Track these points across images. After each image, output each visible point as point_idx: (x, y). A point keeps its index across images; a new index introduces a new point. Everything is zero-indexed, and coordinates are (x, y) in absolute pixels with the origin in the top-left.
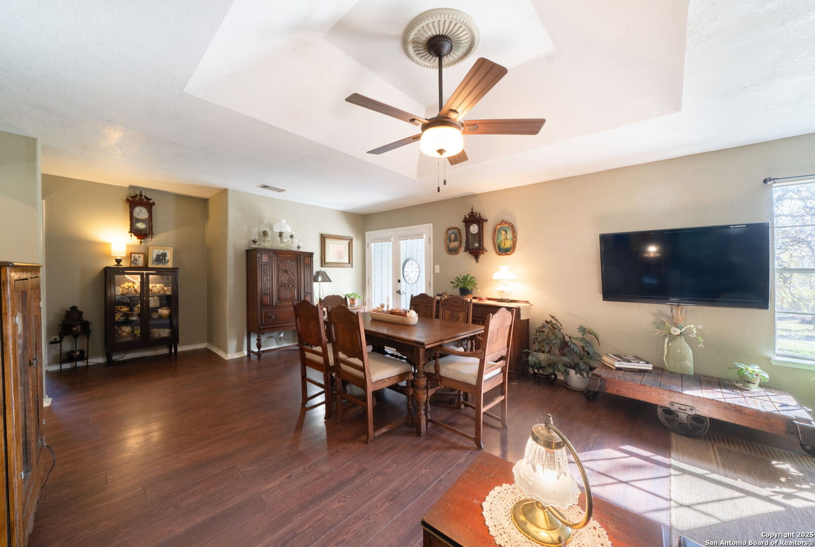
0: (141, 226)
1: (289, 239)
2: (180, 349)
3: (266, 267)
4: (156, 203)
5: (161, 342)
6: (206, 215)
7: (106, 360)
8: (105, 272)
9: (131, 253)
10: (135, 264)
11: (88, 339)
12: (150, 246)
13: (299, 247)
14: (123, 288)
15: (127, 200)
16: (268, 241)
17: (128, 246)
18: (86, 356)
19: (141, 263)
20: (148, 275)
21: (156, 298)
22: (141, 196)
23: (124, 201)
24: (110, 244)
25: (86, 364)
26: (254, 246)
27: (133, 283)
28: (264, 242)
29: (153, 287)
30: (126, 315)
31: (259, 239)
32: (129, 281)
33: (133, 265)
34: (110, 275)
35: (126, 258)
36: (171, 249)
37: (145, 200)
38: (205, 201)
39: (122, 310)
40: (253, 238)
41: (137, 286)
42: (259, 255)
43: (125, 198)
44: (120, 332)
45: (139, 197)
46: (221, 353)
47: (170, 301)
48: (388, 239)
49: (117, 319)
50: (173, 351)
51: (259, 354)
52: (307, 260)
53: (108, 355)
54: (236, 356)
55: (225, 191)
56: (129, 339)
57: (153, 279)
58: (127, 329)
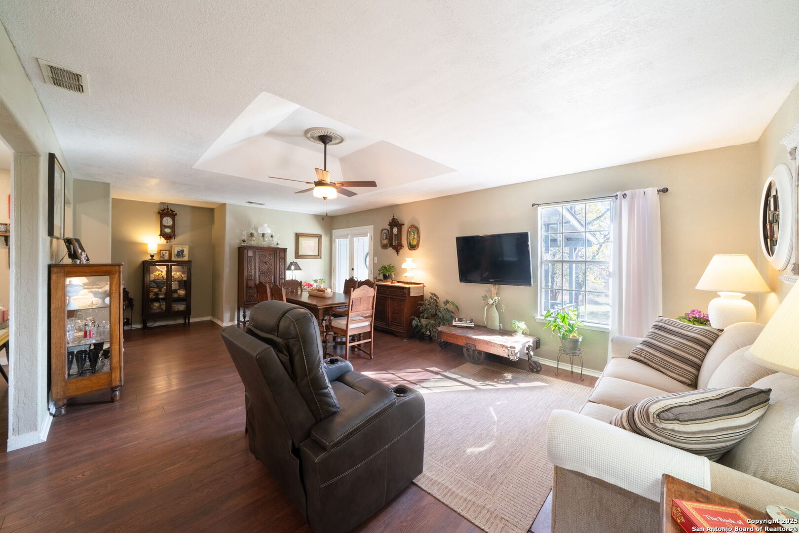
0: (168, 231)
1: (270, 238)
2: (192, 320)
3: (250, 260)
4: (178, 213)
5: (179, 314)
6: (212, 221)
7: (142, 326)
8: (143, 264)
9: (161, 250)
10: (163, 258)
11: (132, 310)
12: (173, 245)
13: (277, 244)
14: (155, 275)
15: (159, 213)
16: (254, 240)
17: (159, 245)
18: (130, 322)
19: (167, 257)
20: (171, 266)
21: (176, 282)
22: (168, 209)
23: (156, 213)
24: (147, 244)
25: (130, 328)
26: (243, 244)
27: (162, 271)
28: (251, 241)
29: (175, 274)
30: (157, 294)
31: (247, 239)
32: (159, 270)
33: (161, 259)
34: (147, 266)
35: (157, 254)
36: (188, 246)
37: (170, 212)
38: (212, 210)
39: (154, 290)
40: (243, 238)
41: (164, 274)
42: (246, 251)
43: (157, 211)
44: (152, 306)
45: (167, 210)
46: (219, 323)
47: (186, 284)
48: (346, 236)
49: (150, 297)
50: (187, 321)
51: (244, 323)
52: (282, 254)
53: (144, 323)
54: (230, 324)
55: (224, 205)
56: (158, 311)
57: (175, 268)
58: (157, 305)
